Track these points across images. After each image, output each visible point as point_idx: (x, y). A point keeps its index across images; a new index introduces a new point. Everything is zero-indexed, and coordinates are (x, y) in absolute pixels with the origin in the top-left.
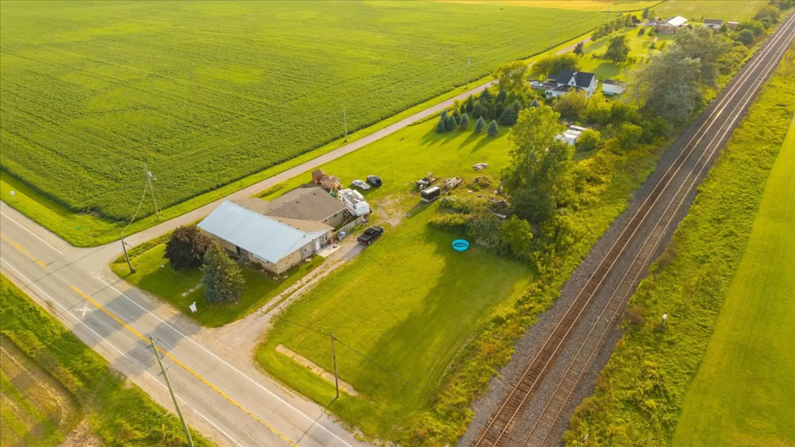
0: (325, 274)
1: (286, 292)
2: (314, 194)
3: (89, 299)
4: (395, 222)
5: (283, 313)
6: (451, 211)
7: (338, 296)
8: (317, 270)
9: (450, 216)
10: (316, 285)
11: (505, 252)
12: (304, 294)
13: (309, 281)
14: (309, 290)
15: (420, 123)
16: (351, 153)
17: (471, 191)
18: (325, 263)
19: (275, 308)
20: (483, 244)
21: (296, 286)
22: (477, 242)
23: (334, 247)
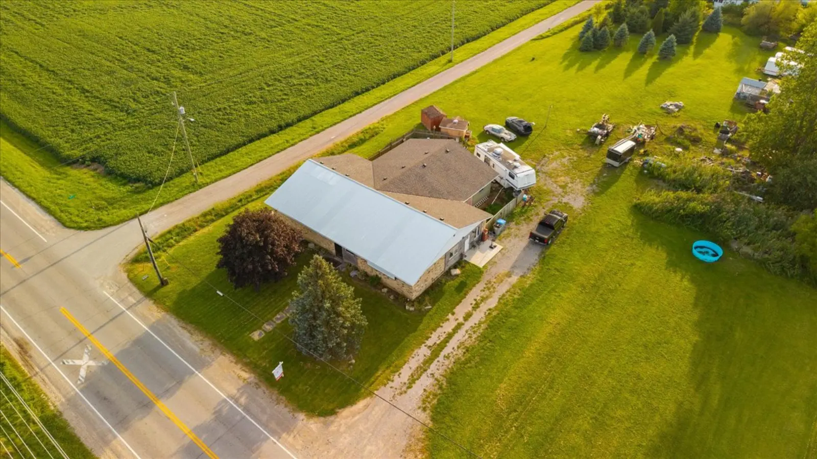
0: (492, 303)
1: (435, 338)
2: (447, 152)
3: (91, 338)
4: (577, 202)
5: (440, 388)
6: (661, 183)
7: (530, 353)
8: (475, 293)
9: (671, 195)
10: (483, 326)
11: (797, 270)
12: (467, 344)
13: (468, 316)
14: (474, 336)
15: (548, 36)
16: (463, 79)
17: (679, 149)
18: (485, 278)
19: (424, 376)
20: (747, 250)
21: (448, 327)
22: (735, 246)
23: (491, 247)
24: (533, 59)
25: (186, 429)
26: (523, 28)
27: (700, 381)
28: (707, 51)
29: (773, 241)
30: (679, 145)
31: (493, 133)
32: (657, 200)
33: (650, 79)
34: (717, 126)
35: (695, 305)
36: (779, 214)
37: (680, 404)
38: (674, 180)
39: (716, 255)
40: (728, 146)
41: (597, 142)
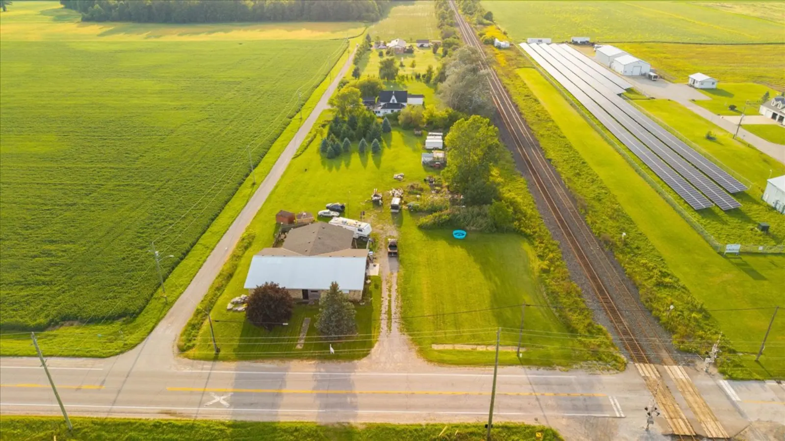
0: (395, 287)
1: (384, 309)
2: (324, 228)
3: (207, 389)
4: (395, 233)
5: (403, 324)
6: (421, 213)
7: (425, 296)
8: (384, 287)
9: (431, 216)
10: (400, 296)
11: (495, 229)
12: (399, 305)
13: (390, 296)
14: (399, 301)
15: (300, 154)
16: (272, 193)
17: (418, 196)
18: (383, 278)
19: (392, 324)
20: (473, 228)
21: (386, 303)
22: (468, 228)
23: (375, 266)
24: (306, 170)
25: (310, 391)
26: (281, 151)
27: (490, 279)
28: (392, 143)
29: (481, 221)
30: (417, 194)
31: (325, 215)
32: (427, 220)
33: (378, 164)
34: (425, 180)
35: (469, 255)
36: (476, 209)
37: (489, 290)
38: (427, 210)
39: (463, 235)
40: (437, 188)
41: (380, 204)
